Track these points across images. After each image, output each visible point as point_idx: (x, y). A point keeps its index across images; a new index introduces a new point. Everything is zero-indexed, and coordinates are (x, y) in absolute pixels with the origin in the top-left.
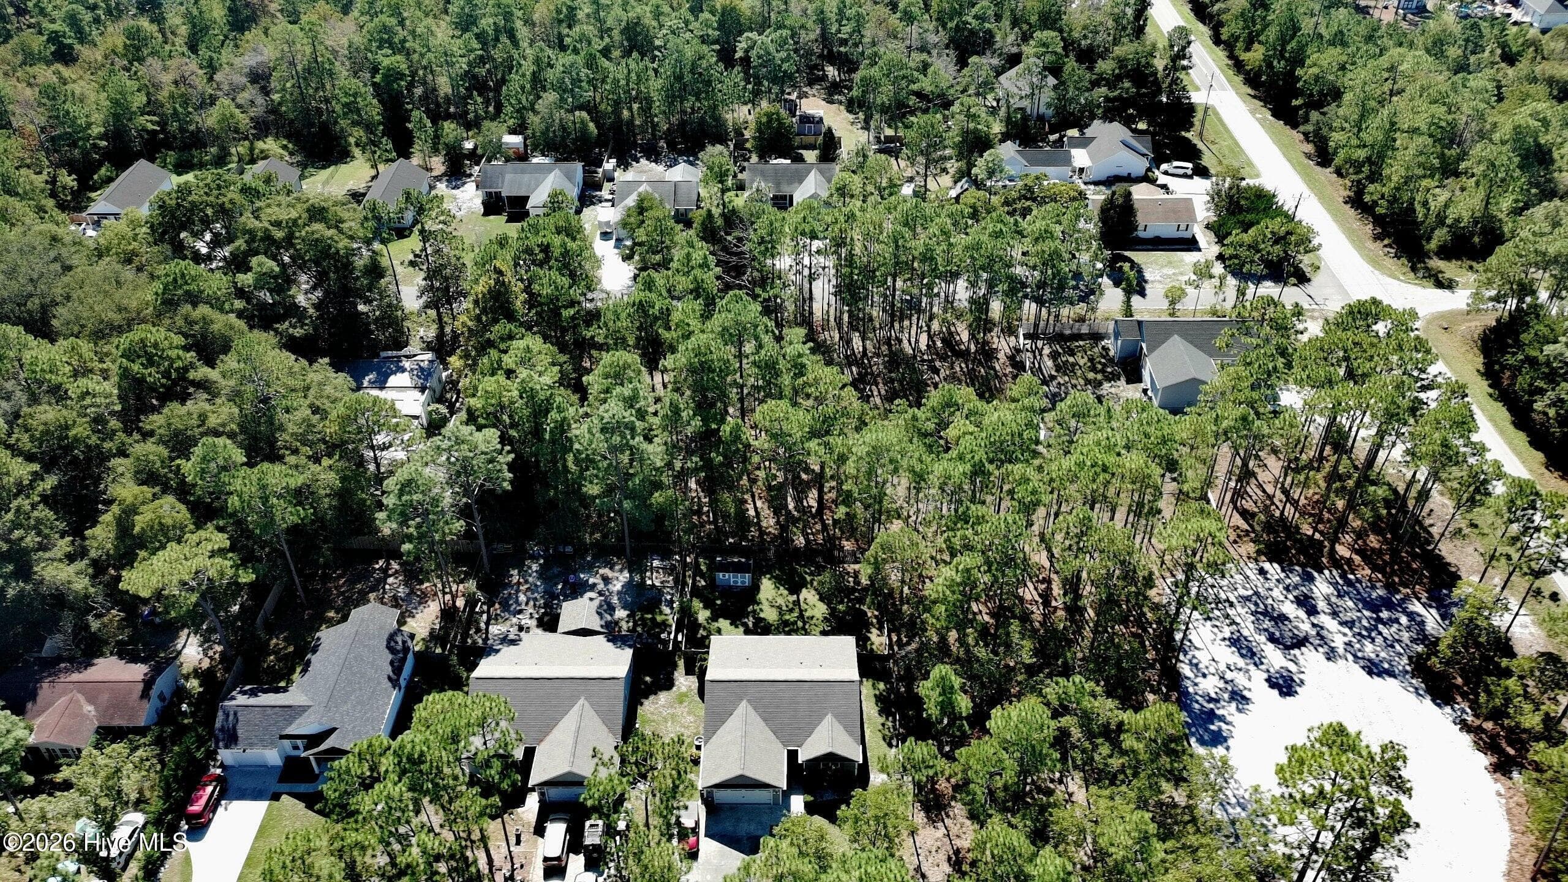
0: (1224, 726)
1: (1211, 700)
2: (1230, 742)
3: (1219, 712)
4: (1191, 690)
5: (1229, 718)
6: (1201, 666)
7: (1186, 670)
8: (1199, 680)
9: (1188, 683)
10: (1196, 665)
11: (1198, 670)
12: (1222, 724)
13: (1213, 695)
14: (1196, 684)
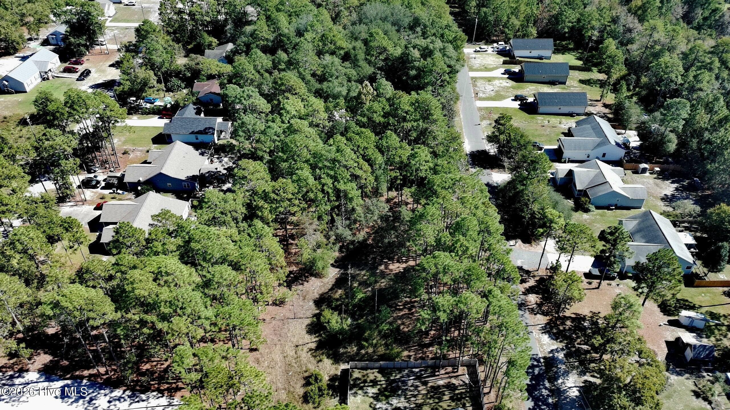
0: (71, 400)
1: (91, 399)
2: (60, 400)
3: (81, 401)
4: (102, 391)
5: (75, 405)
6: (117, 402)
7: (118, 393)
8: (108, 398)
9: (107, 391)
10: (119, 400)
11: (115, 400)
12: (73, 400)
13: (94, 402)
14: (105, 395)
